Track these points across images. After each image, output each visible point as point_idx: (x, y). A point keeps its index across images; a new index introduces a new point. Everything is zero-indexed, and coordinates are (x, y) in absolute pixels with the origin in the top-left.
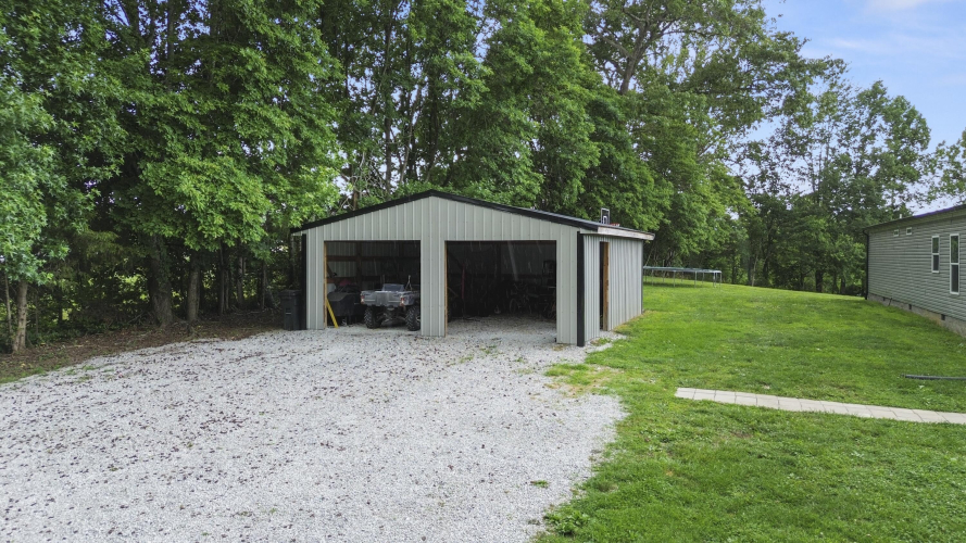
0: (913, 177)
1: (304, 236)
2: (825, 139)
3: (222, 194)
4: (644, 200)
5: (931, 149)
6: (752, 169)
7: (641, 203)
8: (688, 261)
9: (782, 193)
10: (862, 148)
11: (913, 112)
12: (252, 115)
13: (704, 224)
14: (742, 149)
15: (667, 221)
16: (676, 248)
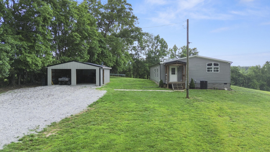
0: (165, 55)
1: (47, 68)
2: (148, 46)
3: (34, 61)
4: (110, 60)
5: (168, 49)
6: (134, 52)
7: (109, 61)
8: (120, 73)
9: (140, 58)
10: (156, 49)
11: (165, 42)
12: (38, 46)
13: (123, 65)
14: (132, 48)
15: (115, 64)
16: (117, 70)
